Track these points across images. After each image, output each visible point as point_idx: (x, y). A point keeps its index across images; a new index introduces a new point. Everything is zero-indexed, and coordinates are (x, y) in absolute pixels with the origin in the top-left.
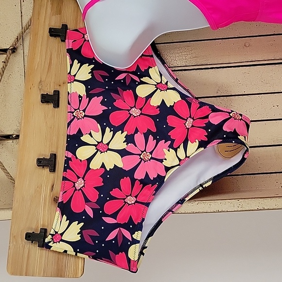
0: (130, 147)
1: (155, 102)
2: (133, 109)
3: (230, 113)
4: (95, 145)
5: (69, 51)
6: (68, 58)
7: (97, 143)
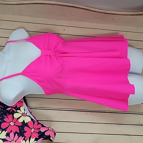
1: (21, 120)
2: (11, 122)
3: (48, 128)
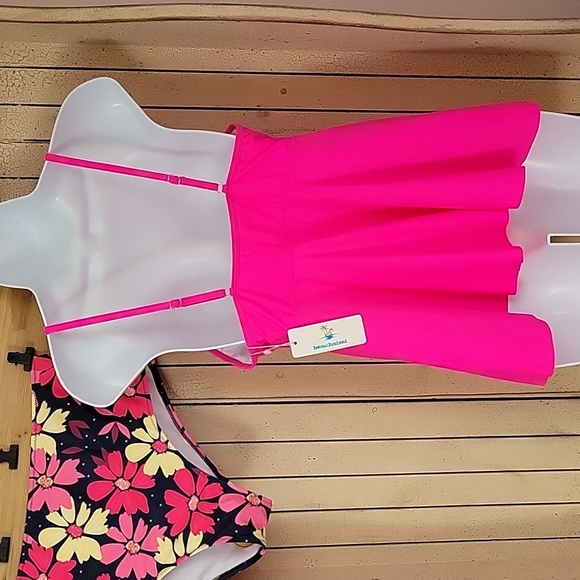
0: (113, 532)
1: (150, 469)
2: (120, 480)
3: (246, 495)
4: (66, 528)
5: (36, 387)
6: (34, 397)
7: (67, 525)
